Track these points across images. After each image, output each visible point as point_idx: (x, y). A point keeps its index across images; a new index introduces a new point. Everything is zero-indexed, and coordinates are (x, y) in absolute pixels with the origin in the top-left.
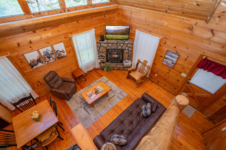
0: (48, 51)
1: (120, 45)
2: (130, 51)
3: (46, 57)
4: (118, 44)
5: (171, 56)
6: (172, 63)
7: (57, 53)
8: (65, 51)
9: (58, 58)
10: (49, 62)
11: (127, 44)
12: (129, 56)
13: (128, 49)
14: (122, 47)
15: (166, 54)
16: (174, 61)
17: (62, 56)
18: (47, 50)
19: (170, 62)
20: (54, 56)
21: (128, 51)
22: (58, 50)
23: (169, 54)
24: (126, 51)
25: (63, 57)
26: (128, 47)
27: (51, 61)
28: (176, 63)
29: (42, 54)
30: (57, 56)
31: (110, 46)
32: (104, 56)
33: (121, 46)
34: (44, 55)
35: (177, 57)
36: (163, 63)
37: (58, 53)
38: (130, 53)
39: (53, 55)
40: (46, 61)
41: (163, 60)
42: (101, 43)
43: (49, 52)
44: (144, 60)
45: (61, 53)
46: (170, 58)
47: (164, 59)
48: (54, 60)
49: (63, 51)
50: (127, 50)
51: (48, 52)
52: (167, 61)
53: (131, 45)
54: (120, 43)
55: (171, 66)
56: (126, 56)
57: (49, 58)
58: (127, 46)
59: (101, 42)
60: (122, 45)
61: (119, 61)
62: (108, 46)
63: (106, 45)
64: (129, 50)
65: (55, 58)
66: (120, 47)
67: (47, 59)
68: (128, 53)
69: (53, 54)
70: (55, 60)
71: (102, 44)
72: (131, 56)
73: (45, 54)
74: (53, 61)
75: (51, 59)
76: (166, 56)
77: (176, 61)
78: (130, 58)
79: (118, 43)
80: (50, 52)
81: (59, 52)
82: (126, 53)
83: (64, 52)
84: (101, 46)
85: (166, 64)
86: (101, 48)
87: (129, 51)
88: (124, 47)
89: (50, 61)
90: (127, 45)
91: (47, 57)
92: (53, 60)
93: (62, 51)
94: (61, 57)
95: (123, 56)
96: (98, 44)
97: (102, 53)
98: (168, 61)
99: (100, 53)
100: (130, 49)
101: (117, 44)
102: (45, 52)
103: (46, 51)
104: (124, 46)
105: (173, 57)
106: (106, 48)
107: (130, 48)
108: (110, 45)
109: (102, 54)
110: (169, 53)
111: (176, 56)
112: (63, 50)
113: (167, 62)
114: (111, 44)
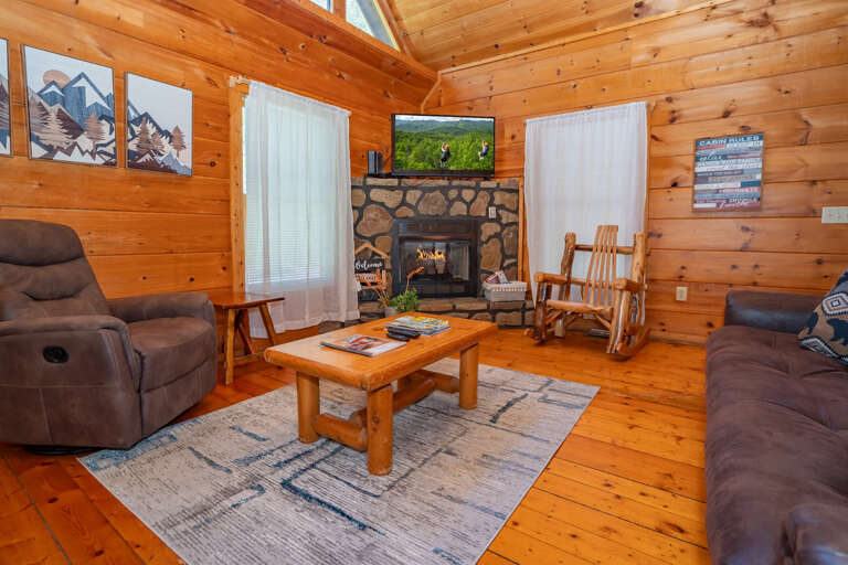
0: (82, 83)
1: (460, 198)
2: (506, 225)
3: (53, 110)
4: (453, 194)
5: (725, 157)
6: (744, 185)
7: (137, 129)
8: (188, 140)
9: (132, 161)
10: (60, 156)
11: (491, 191)
12: (505, 257)
13: (498, 219)
14: (469, 204)
15: (697, 159)
16: (754, 171)
17: (160, 159)
18: (79, 78)
19: (731, 186)
20: (107, 137)
21: (498, 229)
22: (146, 115)
23: (713, 152)
24: (488, 229)
25: (167, 170)
26: (499, 207)
27: (76, 157)
28: (764, 174)
29: (35, 83)
30: (132, 146)
31: (414, 203)
32: (383, 261)
33: (465, 202)
34: (39, 94)
35: (756, 149)
36: (696, 206)
37: (145, 131)
38: (508, 235)
39: (105, 126)
40: (37, 140)
41: (694, 192)
42: (368, 189)
43: (89, 91)
44: (600, 227)
45: (165, 140)
46: (726, 166)
47: (697, 187)
48: (99, 160)
49: (174, 137)
50: (492, 220)
51: (81, 90)
52: (715, 186)
53: (508, 196)
54: (460, 188)
55: (745, 203)
56: (489, 251)
57: (73, 129)
58: (491, 204)
59: (370, 181)
60: (468, 195)
61: (461, 289)
62: (403, 203)
63: (391, 199)
64: (504, 221)
65: (109, 149)
66: (459, 209)
67: (54, 133)
68: (497, 235)
69: (110, 119)
70: (107, 164)
71: (375, 195)
72: (516, 256)
73: (53, 88)
74: (87, 159)
75: (85, 142)
76: (701, 168)
77: (760, 166)
78: (513, 263)
79: (450, 187)
80: (91, 98)
81: (152, 130)
82: (490, 237)
83: (180, 147)
84: (369, 201)
85: (713, 205)
86: (371, 213)
87: (503, 226)
88: (479, 209)
89: (69, 152)
90: (492, 199)
91: (61, 115)
92: (93, 154)
93: (166, 133)
94: (152, 166)
95: (475, 260)
96: (356, 191)
97: (372, 240)
98: (721, 186)
99: (362, 243)
100: (507, 217)
101: (444, 190)
102: (63, 83)
103: (72, 78)
104: (478, 200)
105: (737, 155)
106: (392, 211)
107: (507, 210)
108: (413, 196)
109: (371, 247)
110: (708, 147)
111: (751, 144)
112: (177, 129)
113: (717, 191)
114: (418, 193)
